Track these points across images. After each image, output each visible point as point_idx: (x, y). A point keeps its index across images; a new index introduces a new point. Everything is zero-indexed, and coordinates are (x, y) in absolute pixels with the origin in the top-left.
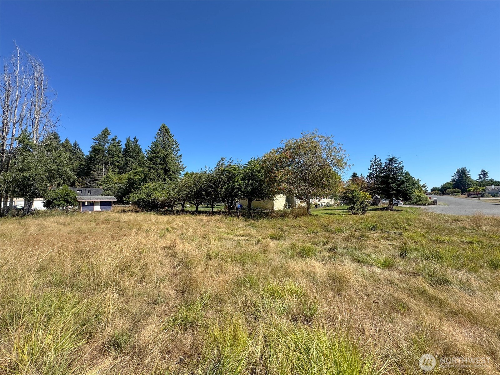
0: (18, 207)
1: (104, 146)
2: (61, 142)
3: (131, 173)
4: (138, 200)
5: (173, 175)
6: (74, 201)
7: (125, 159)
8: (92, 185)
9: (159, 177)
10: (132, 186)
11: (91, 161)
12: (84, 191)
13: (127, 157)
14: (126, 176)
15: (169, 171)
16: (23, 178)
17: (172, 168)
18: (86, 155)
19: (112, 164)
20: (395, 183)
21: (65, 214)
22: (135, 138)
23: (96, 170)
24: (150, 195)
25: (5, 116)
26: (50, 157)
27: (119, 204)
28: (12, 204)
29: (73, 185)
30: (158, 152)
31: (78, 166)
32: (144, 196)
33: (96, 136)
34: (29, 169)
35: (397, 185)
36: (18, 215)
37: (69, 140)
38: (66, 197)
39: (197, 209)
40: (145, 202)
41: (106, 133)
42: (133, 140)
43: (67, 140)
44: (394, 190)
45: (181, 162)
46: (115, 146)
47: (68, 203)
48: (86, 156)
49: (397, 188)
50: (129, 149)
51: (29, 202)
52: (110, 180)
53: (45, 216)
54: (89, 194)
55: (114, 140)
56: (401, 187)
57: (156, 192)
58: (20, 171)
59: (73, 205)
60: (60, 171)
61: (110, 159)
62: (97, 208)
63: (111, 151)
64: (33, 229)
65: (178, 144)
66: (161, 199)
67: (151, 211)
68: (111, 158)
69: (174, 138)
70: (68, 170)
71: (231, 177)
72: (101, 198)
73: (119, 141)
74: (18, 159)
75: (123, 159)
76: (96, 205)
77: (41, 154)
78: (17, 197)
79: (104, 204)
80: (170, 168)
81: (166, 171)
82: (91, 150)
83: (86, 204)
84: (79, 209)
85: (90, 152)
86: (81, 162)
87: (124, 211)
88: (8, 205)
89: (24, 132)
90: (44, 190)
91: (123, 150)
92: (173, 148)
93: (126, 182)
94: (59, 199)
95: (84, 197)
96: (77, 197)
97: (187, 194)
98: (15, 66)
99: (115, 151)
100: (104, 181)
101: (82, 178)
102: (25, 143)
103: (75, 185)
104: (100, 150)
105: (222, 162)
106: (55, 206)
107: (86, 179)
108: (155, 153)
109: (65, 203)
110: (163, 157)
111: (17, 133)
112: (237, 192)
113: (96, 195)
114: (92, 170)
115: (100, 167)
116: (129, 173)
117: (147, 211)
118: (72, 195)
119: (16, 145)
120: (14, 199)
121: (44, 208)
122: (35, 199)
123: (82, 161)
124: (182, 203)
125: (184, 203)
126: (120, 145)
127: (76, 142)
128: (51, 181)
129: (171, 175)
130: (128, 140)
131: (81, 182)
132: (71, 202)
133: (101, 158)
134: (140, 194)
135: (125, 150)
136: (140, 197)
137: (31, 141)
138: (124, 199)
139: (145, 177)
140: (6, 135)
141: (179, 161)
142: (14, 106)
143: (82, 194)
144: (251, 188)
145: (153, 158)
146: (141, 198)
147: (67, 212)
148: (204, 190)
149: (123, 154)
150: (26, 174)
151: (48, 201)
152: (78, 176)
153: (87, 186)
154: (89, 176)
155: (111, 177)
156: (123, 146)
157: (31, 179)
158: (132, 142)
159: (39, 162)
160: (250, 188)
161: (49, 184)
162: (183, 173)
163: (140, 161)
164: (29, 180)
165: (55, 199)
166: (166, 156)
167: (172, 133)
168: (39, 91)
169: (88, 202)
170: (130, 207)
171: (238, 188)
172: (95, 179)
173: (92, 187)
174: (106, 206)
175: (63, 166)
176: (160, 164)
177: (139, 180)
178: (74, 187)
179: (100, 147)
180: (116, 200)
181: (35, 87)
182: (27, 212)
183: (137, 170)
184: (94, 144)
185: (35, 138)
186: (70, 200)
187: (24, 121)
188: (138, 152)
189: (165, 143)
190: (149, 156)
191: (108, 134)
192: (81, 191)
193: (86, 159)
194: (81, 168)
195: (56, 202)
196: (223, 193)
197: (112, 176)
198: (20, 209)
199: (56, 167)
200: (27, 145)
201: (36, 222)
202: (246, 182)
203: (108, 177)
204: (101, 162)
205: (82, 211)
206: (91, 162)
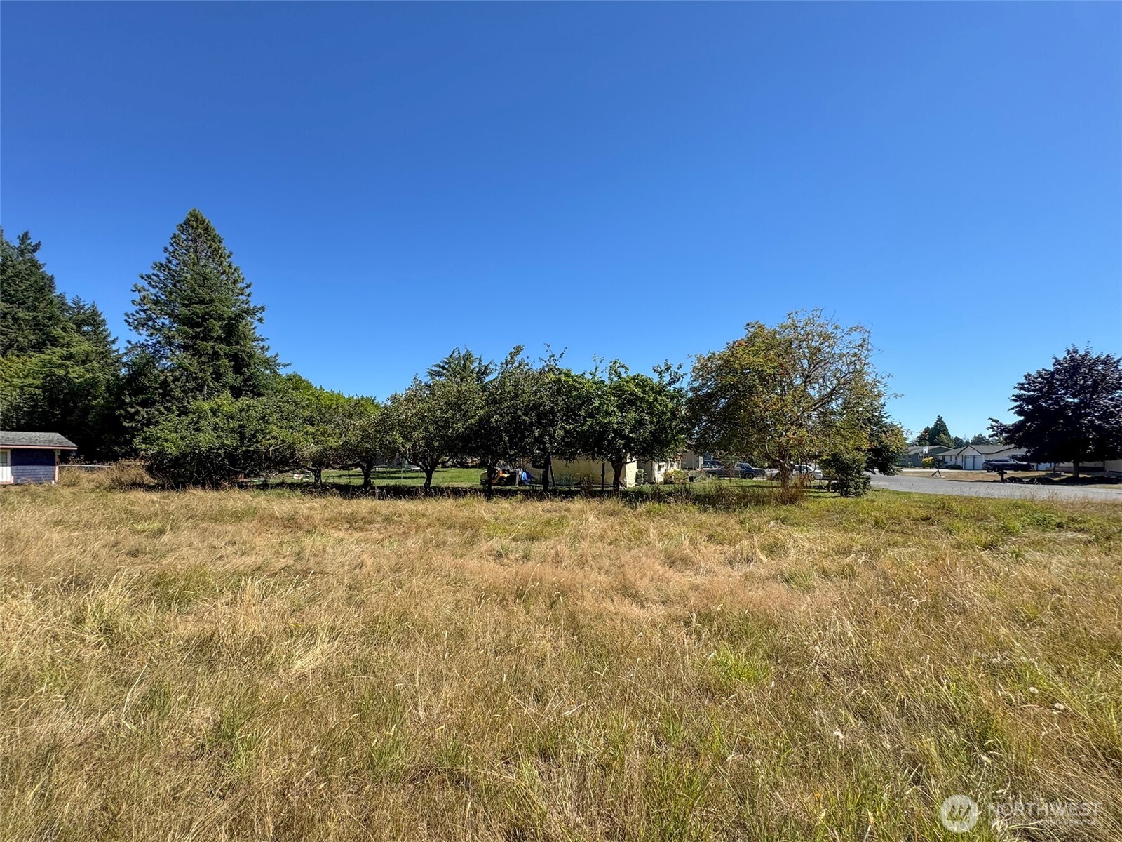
72: (11, 437)
79: (24, 458)
158: (14, 248)
174: (35, 467)
180: (70, 447)
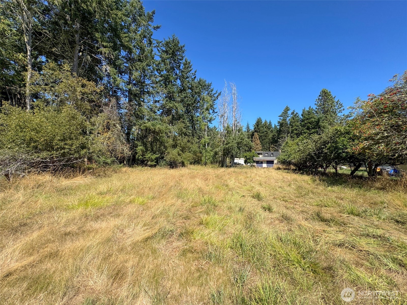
1: (286, 119)
22: (310, 107)
23: (281, 138)
33: (280, 114)
37: (266, 120)
41: (287, 109)
46: (293, 118)
54: (272, 155)
55: (293, 113)
61: (290, 129)
62: (265, 165)
63: (291, 122)
68: (291, 127)
72: (267, 158)
73: (297, 113)
76: (264, 163)
79: (269, 162)
86: (274, 134)
96: (254, 158)
99: (294, 122)
101: (273, 145)
104: (284, 124)
107: (276, 146)
114: (279, 139)
115: (283, 136)
121: (244, 164)
126: (298, 117)
127: (270, 121)
130: (304, 111)
131: (273, 148)
133: (285, 129)
152: (271, 143)
154: (277, 143)
156: (300, 117)
169: (259, 161)
170: (285, 166)
172: (280, 145)
174: (270, 164)
179: (284, 121)
182: (232, 165)
184: (279, 120)
191: (288, 110)
203: (287, 143)
204: (285, 132)
205: (257, 167)
206: (279, 133)
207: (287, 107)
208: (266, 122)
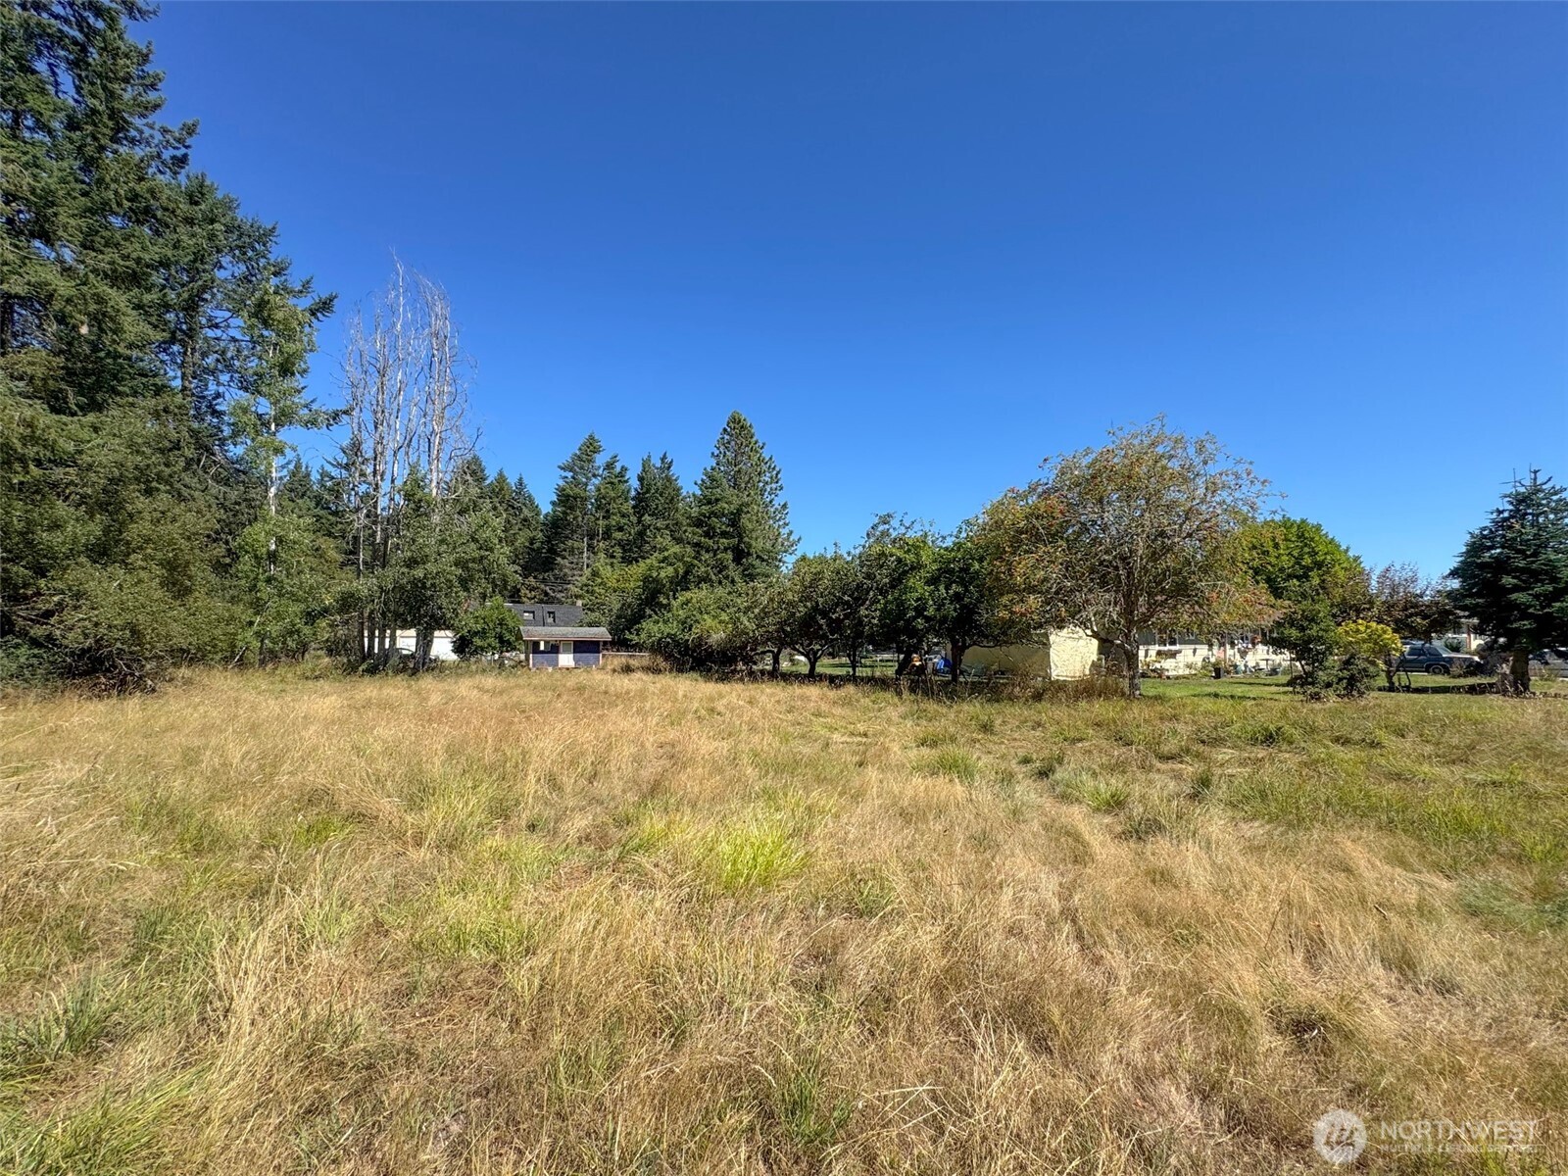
0: (404, 652)
1: (586, 484)
2: (488, 482)
3: (652, 560)
4: (660, 639)
5: (761, 567)
6: (517, 640)
7: (639, 522)
8: (559, 595)
9: (720, 572)
10: (652, 597)
11: (557, 527)
12: (539, 613)
13: (643, 515)
14: (639, 569)
15: (749, 554)
16: (414, 582)
17: (758, 545)
18: (544, 512)
19: (607, 535)
20: (1533, 589)
21: (497, 671)
22: (665, 457)
23: (566, 554)
24: (691, 626)
25: (378, 435)
26: (465, 527)
27: (618, 651)
28: (395, 644)
29: (515, 596)
30: (717, 500)
31: (527, 544)
32: (673, 628)
33: (566, 458)
34: (425, 560)
35: (1536, 596)
36: (404, 670)
37: (505, 473)
38: (498, 630)
39: (813, 668)
40: (677, 644)
41: (591, 447)
42: (658, 465)
43: (501, 474)
44: (1525, 616)
45: (786, 524)
46: (612, 483)
47: (505, 645)
48: (547, 515)
49: (1543, 608)
50: (648, 491)
51: (425, 641)
52: (600, 580)
53: (457, 674)
54: (550, 620)
55: (609, 466)
56: (1558, 604)
57: (706, 617)
58: (408, 566)
59: (514, 649)
60: (485, 562)
61: (600, 522)
62: (566, 659)
63: (603, 498)
64: (435, 699)
65: (777, 469)
66: (717, 637)
67: (692, 669)
68: (604, 517)
69: (766, 456)
70: (503, 560)
71: (901, 573)
72: (576, 632)
73: (624, 469)
74: (404, 536)
75: (634, 519)
76: (565, 652)
77: (448, 522)
78: (403, 628)
79: (582, 647)
80: (749, 546)
81: (739, 555)
82: (555, 498)
83: (542, 648)
84: (527, 659)
85: (553, 503)
86: (535, 533)
87: (627, 669)
88: (387, 646)
89: (414, 469)
90: (455, 610)
91: (633, 493)
92: (761, 484)
93: (639, 587)
94: (483, 634)
95: (537, 628)
96: (521, 628)
97: (783, 623)
98: (393, 311)
99: (614, 499)
100: (586, 585)
101: (535, 577)
102: (417, 497)
103: (520, 597)
104: (575, 499)
105: (881, 528)
106: (475, 652)
107: (544, 581)
108: (709, 502)
109: (495, 643)
110: (732, 514)
111: (401, 472)
112: (914, 618)
113: (566, 625)
114: (559, 555)
115: (576, 545)
116: (648, 561)
117: (681, 671)
118: (511, 624)
119: (400, 500)
120: (399, 632)
121: (454, 657)
122: (437, 633)
123: (535, 529)
124: (776, 650)
125: (779, 652)
126: (626, 482)
127: (521, 479)
128: (467, 589)
129: (753, 566)
130: (646, 464)
131: (534, 589)
132: (509, 643)
133: (580, 519)
134: (665, 622)
135: (639, 493)
136: (667, 630)
137: (426, 490)
138: (628, 636)
139: (687, 573)
140: (382, 479)
141: (781, 523)
142: (395, 406)
143: (534, 622)
144: (955, 610)
145: (705, 517)
146: (669, 635)
147: (502, 665)
148: (825, 614)
149: (634, 507)
150: (419, 573)
151: (462, 638)
152: (527, 571)
153: (547, 599)
154: (552, 570)
155: (602, 572)
156: (634, 483)
157: (428, 584)
158: (657, 469)
159: (442, 541)
160: (951, 610)
161: (463, 594)
162: (790, 560)
163: (677, 524)
164: (424, 587)
165: (476, 633)
166: (739, 511)
167: (759, 436)
168: (440, 362)
169: (546, 643)
170: (644, 658)
171: (916, 609)
172: (564, 580)
173: (560, 602)
174: (587, 655)
175: (491, 550)
176: (724, 534)
177: (671, 583)
178: (519, 602)
179: (577, 490)
180: (609, 638)
181: (433, 356)
182: (419, 664)
183: (666, 554)
184: (561, 483)
185: (434, 484)
186: (507, 636)
187: (414, 443)
188: (673, 499)
189: (739, 471)
190: (695, 512)
191: (597, 450)
192: (533, 612)
193: (544, 524)
194: (533, 550)
195: (477, 641)
196: (876, 621)
197: (606, 572)
198: (406, 656)
199: (476, 554)
200: (420, 501)
201: (440, 686)
202: (942, 588)
203: (595, 574)
204: (580, 531)
205: (534, 665)
206: (556, 533)
207: (591, 437)
208: (501, 478)
